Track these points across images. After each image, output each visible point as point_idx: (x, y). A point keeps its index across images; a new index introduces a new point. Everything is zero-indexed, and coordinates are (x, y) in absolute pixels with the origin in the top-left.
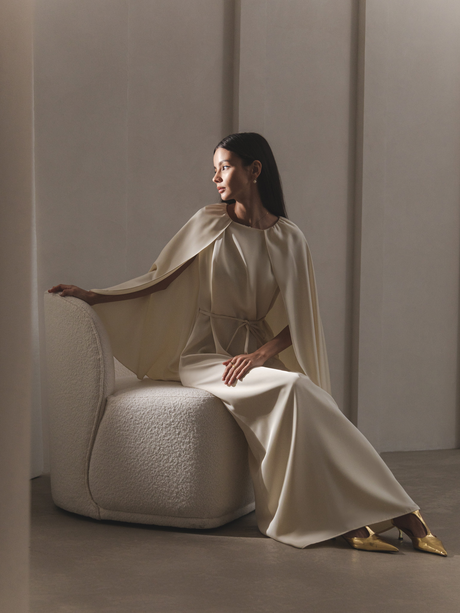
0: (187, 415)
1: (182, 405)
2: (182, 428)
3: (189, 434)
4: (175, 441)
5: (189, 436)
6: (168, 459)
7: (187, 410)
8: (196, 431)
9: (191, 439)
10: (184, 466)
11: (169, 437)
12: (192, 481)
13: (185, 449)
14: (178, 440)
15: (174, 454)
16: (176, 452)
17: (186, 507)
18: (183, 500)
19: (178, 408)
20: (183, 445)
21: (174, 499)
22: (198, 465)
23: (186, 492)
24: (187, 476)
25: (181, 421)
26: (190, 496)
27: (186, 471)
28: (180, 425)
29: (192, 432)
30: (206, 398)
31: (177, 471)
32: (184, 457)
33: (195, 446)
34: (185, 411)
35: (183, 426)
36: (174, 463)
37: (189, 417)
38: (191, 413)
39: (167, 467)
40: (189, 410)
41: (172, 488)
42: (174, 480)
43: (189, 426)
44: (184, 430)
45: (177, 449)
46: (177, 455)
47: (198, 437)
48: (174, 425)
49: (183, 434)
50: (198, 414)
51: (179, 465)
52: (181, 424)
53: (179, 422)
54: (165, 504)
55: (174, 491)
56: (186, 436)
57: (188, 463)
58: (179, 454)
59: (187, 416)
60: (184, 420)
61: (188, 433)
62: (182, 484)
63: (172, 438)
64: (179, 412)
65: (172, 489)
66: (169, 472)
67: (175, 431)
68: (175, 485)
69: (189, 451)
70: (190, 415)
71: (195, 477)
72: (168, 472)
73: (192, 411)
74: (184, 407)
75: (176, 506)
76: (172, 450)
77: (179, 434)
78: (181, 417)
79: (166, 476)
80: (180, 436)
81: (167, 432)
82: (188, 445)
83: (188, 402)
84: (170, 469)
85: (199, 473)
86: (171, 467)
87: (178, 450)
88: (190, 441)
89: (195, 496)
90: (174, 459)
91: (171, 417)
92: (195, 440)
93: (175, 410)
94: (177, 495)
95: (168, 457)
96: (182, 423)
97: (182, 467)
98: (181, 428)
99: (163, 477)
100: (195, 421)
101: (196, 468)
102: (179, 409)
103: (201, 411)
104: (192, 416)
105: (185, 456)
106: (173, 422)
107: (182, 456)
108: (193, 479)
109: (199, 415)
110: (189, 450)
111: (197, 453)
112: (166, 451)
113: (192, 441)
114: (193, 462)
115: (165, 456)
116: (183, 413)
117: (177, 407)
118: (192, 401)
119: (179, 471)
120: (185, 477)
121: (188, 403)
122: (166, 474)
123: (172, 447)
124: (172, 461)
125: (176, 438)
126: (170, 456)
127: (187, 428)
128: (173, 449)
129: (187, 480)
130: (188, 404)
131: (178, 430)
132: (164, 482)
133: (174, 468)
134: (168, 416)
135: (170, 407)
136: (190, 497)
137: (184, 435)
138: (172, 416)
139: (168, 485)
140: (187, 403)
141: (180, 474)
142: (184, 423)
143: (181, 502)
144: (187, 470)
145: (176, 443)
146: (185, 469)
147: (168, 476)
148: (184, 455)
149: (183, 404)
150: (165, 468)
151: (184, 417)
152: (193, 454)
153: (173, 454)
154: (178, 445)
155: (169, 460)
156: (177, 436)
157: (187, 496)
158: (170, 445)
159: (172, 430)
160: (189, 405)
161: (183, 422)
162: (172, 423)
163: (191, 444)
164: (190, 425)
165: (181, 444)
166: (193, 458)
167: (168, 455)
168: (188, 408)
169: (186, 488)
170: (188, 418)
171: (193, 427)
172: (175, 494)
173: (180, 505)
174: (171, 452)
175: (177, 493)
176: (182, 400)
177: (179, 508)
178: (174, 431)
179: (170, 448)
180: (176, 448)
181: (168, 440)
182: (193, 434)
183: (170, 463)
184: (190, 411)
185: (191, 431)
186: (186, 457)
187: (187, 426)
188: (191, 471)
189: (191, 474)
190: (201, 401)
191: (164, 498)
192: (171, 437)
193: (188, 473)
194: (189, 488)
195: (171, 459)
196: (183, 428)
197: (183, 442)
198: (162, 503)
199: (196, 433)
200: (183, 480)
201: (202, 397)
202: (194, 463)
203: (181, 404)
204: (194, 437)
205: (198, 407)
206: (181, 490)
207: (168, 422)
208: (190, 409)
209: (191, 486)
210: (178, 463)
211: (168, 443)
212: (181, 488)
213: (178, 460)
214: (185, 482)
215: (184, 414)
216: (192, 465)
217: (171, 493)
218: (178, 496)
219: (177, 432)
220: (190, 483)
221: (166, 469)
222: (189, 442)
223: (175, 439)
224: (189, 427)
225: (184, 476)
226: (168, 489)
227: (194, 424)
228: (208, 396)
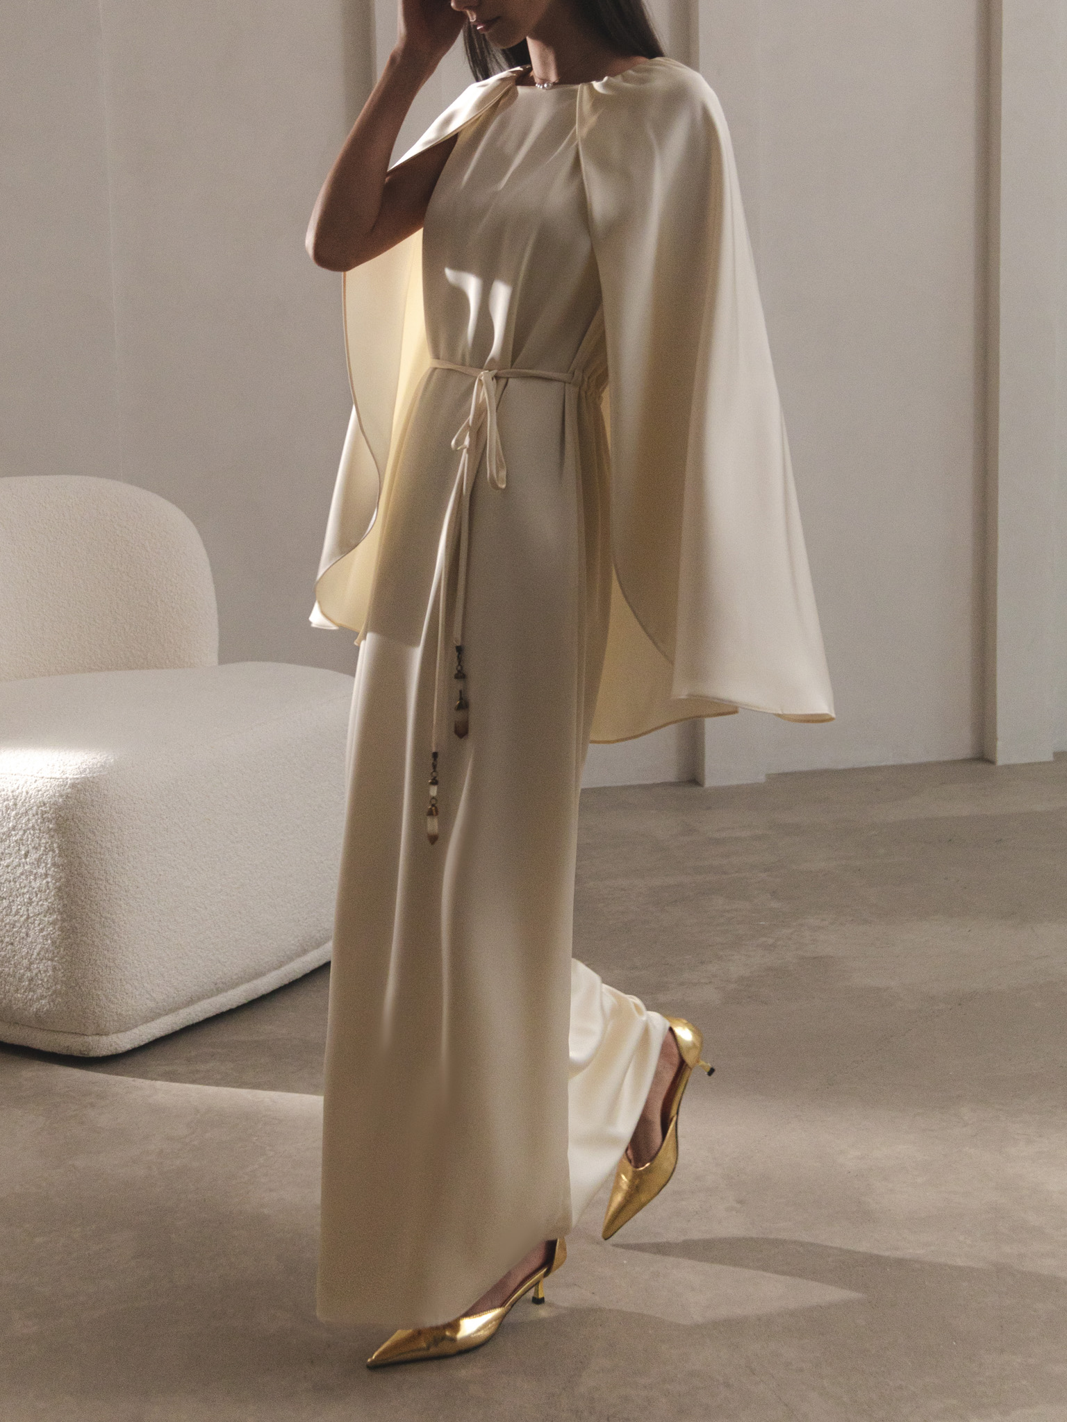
0: (39, 816)
1: (29, 795)
2: (31, 844)
3: (44, 857)
4: (20, 870)
5: (44, 862)
6: (9, 907)
7: (38, 807)
8: (57, 852)
9: (50, 869)
10: (39, 925)
11: (8, 861)
12: (56, 956)
13: (39, 887)
14: (26, 868)
15: (19, 898)
16: (24, 894)
17: (47, 1010)
18: (42, 997)
19: (21, 800)
20: (35, 879)
21: (25, 992)
22: (66, 924)
23: (46, 980)
24: (47, 946)
25: (28, 829)
26: (54, 988)
27: (44, 936)
28: (27, 836)
29: (51, 853)
30: (78, 779)
31: (27, 935)
32: (37, 904)
33: (57, 884)
34: (35, 808)
35: (33, 841)
36: (22, 916)
37: (43, 820)
38: (46, 812)
39: (8, 923)
40: (41, 806)
41: (21, 969)
42: (24, 954)
43: (43, 841)
44: (35, 848)
45: (25, 887)
46: (25, 900)
47: (62, 865)
48: (16, 835)
49: (34, 856)
50: (60, 816)
51: (30, 921)
52: (30, 836)
53: (25, 832)
54: (10, 1001)
55: (24, 975)
56: (39, 860)
57: (46, 919)
58: (30, 898)
59: (39, 819)
60: (33, 826)
61: (43, 854)
62: (39, 963)
63: (15, 863)
64: (23, 810)
65: (22, 971)
66: (13, 934)
67: (19, 850)
68: (25, 962)
69: (47, 893)
70: (44, 816)
71: (62, 949)
72: (11, 934)
73: (48, 809)
74: (33, 800)
75: (31, 1006)
76: (16, 889)
77: (26, 856)
78: (29, 820)
79: (7, 943)
80: (28, 860)
81: (5, 849)
82: (44, 881)
83: (39, 789)
84: (14, 930)
85: (69, 940)
86: (17, 924)
87: (26, 890)
88: (46, 871)
89: (64, 989)
90: (20, 909)
91: (10, 819)
92: (56, 870)
93: (15, 804)
94: (30, 984)
95: (10, 902)
96: (30, 833)
97: (36, 925)
98: (29, 843)
99: (3, 945)
100: (55, 830)
101: (61, 929)
102: (22, 803)
103: (67, 809)
104: (49, 821)
105: (40, 903)
106: (14, 828)
107: (35, 904)
108: (58, 953)
109: (63, 818)
110: (45, 891)
111: (61, 898)
112: (5, 890)
113: (50, 873)
114: (55, 916)
115: (4, 901)
116: (30, 812)
117: (19, 799)
118: (48, 788)
119: (31, 933)
120: (42, 948)
121: (41, 790)
122: (7, 939)
123: (15, 882)
124: (17, 913)
125: (22, 865)
126: (13, 901)
127: (39, 845)
128: (18, 886)
129: (47, 955)
130: (40, 793)
131: (23, 847)
132: (5, 956)
133: (21, 927)
134: (4, 817)
135: (6, 797)
136: (55, 992)
137: (35, 859)
138: (12, 818)
139: (12, 963)
140: (39, 791)
141: (33, 941)
142: (34, 834)
143: (38, 1000)
144: (45, 933)
145: (22, 874)
146: (42, 930)
147: (12, 944)
148: (38, 902)
149: (30, 793)
150: (5, 927)
151: (34, 821)
152: (55, 899)
153: (17, 897)
154: (26, 880)
155: (11, 909)
156: (23, 860)
157: (48, 988)
158: (12, 879)
159: (14, 847)
160: (43, 795)
161: (32, 832)
162: (13, 833)
163: (49, 879)
164: (45, 838)
165: (32, 877)
166: (56, 909)
167: (9, 899)
168: (40, 802)
169: (45, 971)
170: (41, 823)
171: (52, 843)
172: (27, 983)
173: (36, 1006)
174: (14, 894)
175: (31, 980)
176: (28, 784)
177: (37, 1012)
178: (17, 848)
179: (12, 883)
180: (22, 885)
181: (8, 866)
182: (53, 858)
183: (15, 916)
184: (43, 808)
185: (49, 851)
186: (42, 905)
187: (40, 840)
188: (53, 936)
189: (54, 943)
190: (67, 787)
191: (7, 988)
192: (13, 861)
193: (47, 940)
194: (51, 973)
195: (14, 908)
196: (33, 845)
197: (35, 874)
198: (5, 998)
199: (59, 857)
200: (38, 954)
201: (71, 776)
202: (57, 919)
203: (27, 793)
204: (54, 865)
205: (60, 800)
206: (36, 974)
207: (5, 829)
208: (45, 804)
209: (54, 969)
210: (28, 918)
211: (8, 873)
212: (37, 971)
213: (28, 910)
214: (42, 959)
215: (34, 816)
216: (54, 923)
217: (21, 980)
218: (32, 986)
219: (23, 852)
220: (52, 960)
221: (8, 927)
222: (46, 875)
223: (19, 865)
224: (43, 843)
225: (40, 946)
226: (14, 971)
227: (53, 837)
228: (83, 776)
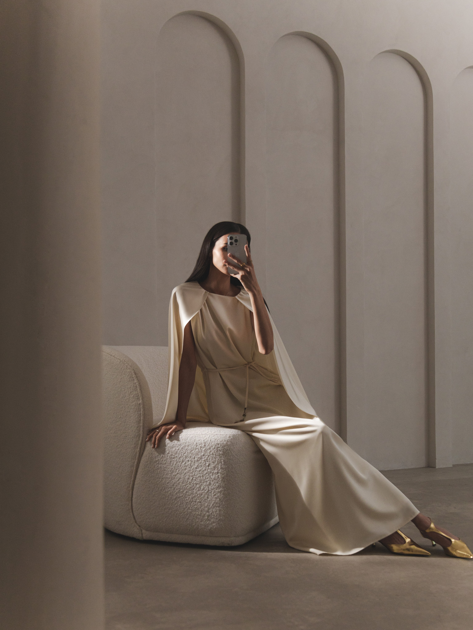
0: (216, 449)
1: (211, 441)
2: (211, 461)
3: (217, 466)
4: (206, 472)
5: (217, 468)
6: (200, 487)
7: (215, 446)
8: (223, 463)
9: (219, 470)
10: (213, 493)
11: (200, 469)
13: (214, 478)
14: (208, 471)
15: (205, 483)
16: (207, 481)
17: (216, 528)
18: (214, 522)
20: (212, 475)
21: (205, 521)
22: (226, 492)
23: (216, 515)
24: (217, 501)
25: (210, 455)
26: (219, 518)
28: (210, 458)
29: (220, 464)
30: (231, 434)
31: (208, 498)
33: (223, 476)
34: (214, 446)
35: (212, 459)
36: (206, 490)
38: (219, 447)
39: (199, 494)
40: (217, 445)
41: (204, 512)
42: (206, 506)
43: (217, 459)
44: (213, 462)
45: (207, 479)
46: (208, 484)
47: (225, 468)
48: (204, 458)
49: (212, 466)
50: (225, 449)
51: (209, 492)
52: (211, 458)
53: (209, 456)
54: (198, 526)
55: (205, 514)
56: (214, 467)
57: (217, 490)
58: (210, 483)
59: (215, 450)
60: (213, 454)
61: (216, 465)
62: (213, 509)
63: (203, 469)
64: (209, 447)
66: (201, 498)
67: (206, 464)
68: (206, 509)
69: (218, 480)
70: (218, 449)
71: (224, 502)
72: (200, 498)
73: (220, 446)
74: (213, 443)
75: (208, 527)
76: (203, 480)
77: (209, 466)
78: (211, 451)
79: (198, 502)
80: (209, 467)
81: (199, 464)
82: (217, 475)
84: (202, 496)
85: (227, 498)
86: (203, 494)
87: (208, 480)
89: (224, 518)
90: (205, 487)
91: (202, 451)
92: (222, 470)
93: (205, 445)
94: (208, 518)
95: (200, 485)
96: (211, 457)
97: (212, 493)
98: (210, 460)
99: (196, 503)
100: (222, 454)
101: (223, 494)
102: (208, 445)
103: (227, 446)
104: (220, 451)
105: (215, 484)
106: (203, 455)
108: (222, 504)
110: (217, 479)
111: (224, 481)
112: (198, 480)
113: (220, 472)
115: (197, 485)
117: (207, 443)
119: (210, 497)
120: (214, 503)
122: (198, 500)
123: (203, 477)
124: (203, 489)
125: (207, 470)
126: (202, 485)
127: (215, 461)
128: (204, 478)
129: (217, 505)
131: (208, 463)
132: (197, 507)
133: (205, 495)
134: (199, 451)
135: (200, 443)
136: (219, 520)
137: (213, 467)
138: (203, 451)
139: (200, 510)
140: (216, 439)
141: (210, 500)
142: (213, 457)
143: (211, 524)
144: (216, 496)
145: (206, 473)
147: (200, 502)
148: (213, 484)
149: (212, 440)
150: (197, 495)
151: (213, 451)
152: (221, 482)
154: (208, 475)
156: (207, 468)
157: (216, 519)
158: (201, 476)
159: (203, 463)
160: (217, 441)
161: (212, 456)
162: (203, 457)
163: (219, 474)
164: (218, 458)
165: (211, 474)
166: (222, 486)
167: (200, 484)
168: (216, 444)
169: (215, 512)
170: (216, 452)
171: (221, 460)
172: (207, 517)
173: (210, 526)
174: (202, 481)
175: (208, 516)
176: (211, 437)
177: (211, 529)
178: (205, 463)
179: (202, 478)
181: (200, 471)
182: (221, 465)
183: (202, 490)
184: (218, 446)
185: (219, 463)
187: (216, 459)
188: (220, 497)
189: (220, 500)
190: (227, 437)
191: (197, 520)
192: (202, 469)
193: (217, 499)
194: (218, 512)
195: (202, 488)
196: (212, 461)
197: (213, 473)
198: (196, 525)
199: (224, 465)
200: (213, 505)
202: (222, 490)
203: (211, 440)
204: (221, 468)
205: (225, 442)
206: (211, 514)
207: (200, 456)
208: (218, 444)
209: (220, 510)
210: (209, 490)
211: (200, 473)
212: (212, 512)
213: (208, 488)
214: (215, 507)
215: (213, 449)
216: (220, 492)
217: (204, 516)
218: (209, 518)
219: (207, 465)
220: (219, 507)
221: (199, 495)
222: (218, 473)
225: (214, 502)
226: (200, 513)
227: (221, 457)
